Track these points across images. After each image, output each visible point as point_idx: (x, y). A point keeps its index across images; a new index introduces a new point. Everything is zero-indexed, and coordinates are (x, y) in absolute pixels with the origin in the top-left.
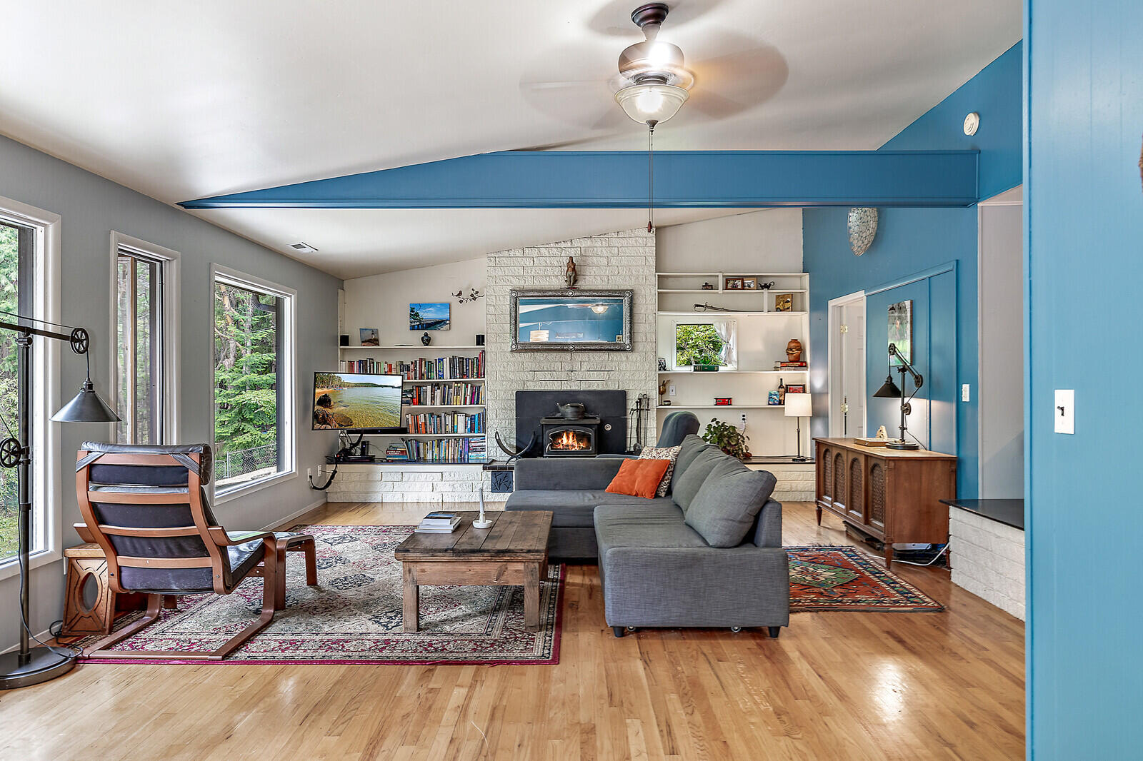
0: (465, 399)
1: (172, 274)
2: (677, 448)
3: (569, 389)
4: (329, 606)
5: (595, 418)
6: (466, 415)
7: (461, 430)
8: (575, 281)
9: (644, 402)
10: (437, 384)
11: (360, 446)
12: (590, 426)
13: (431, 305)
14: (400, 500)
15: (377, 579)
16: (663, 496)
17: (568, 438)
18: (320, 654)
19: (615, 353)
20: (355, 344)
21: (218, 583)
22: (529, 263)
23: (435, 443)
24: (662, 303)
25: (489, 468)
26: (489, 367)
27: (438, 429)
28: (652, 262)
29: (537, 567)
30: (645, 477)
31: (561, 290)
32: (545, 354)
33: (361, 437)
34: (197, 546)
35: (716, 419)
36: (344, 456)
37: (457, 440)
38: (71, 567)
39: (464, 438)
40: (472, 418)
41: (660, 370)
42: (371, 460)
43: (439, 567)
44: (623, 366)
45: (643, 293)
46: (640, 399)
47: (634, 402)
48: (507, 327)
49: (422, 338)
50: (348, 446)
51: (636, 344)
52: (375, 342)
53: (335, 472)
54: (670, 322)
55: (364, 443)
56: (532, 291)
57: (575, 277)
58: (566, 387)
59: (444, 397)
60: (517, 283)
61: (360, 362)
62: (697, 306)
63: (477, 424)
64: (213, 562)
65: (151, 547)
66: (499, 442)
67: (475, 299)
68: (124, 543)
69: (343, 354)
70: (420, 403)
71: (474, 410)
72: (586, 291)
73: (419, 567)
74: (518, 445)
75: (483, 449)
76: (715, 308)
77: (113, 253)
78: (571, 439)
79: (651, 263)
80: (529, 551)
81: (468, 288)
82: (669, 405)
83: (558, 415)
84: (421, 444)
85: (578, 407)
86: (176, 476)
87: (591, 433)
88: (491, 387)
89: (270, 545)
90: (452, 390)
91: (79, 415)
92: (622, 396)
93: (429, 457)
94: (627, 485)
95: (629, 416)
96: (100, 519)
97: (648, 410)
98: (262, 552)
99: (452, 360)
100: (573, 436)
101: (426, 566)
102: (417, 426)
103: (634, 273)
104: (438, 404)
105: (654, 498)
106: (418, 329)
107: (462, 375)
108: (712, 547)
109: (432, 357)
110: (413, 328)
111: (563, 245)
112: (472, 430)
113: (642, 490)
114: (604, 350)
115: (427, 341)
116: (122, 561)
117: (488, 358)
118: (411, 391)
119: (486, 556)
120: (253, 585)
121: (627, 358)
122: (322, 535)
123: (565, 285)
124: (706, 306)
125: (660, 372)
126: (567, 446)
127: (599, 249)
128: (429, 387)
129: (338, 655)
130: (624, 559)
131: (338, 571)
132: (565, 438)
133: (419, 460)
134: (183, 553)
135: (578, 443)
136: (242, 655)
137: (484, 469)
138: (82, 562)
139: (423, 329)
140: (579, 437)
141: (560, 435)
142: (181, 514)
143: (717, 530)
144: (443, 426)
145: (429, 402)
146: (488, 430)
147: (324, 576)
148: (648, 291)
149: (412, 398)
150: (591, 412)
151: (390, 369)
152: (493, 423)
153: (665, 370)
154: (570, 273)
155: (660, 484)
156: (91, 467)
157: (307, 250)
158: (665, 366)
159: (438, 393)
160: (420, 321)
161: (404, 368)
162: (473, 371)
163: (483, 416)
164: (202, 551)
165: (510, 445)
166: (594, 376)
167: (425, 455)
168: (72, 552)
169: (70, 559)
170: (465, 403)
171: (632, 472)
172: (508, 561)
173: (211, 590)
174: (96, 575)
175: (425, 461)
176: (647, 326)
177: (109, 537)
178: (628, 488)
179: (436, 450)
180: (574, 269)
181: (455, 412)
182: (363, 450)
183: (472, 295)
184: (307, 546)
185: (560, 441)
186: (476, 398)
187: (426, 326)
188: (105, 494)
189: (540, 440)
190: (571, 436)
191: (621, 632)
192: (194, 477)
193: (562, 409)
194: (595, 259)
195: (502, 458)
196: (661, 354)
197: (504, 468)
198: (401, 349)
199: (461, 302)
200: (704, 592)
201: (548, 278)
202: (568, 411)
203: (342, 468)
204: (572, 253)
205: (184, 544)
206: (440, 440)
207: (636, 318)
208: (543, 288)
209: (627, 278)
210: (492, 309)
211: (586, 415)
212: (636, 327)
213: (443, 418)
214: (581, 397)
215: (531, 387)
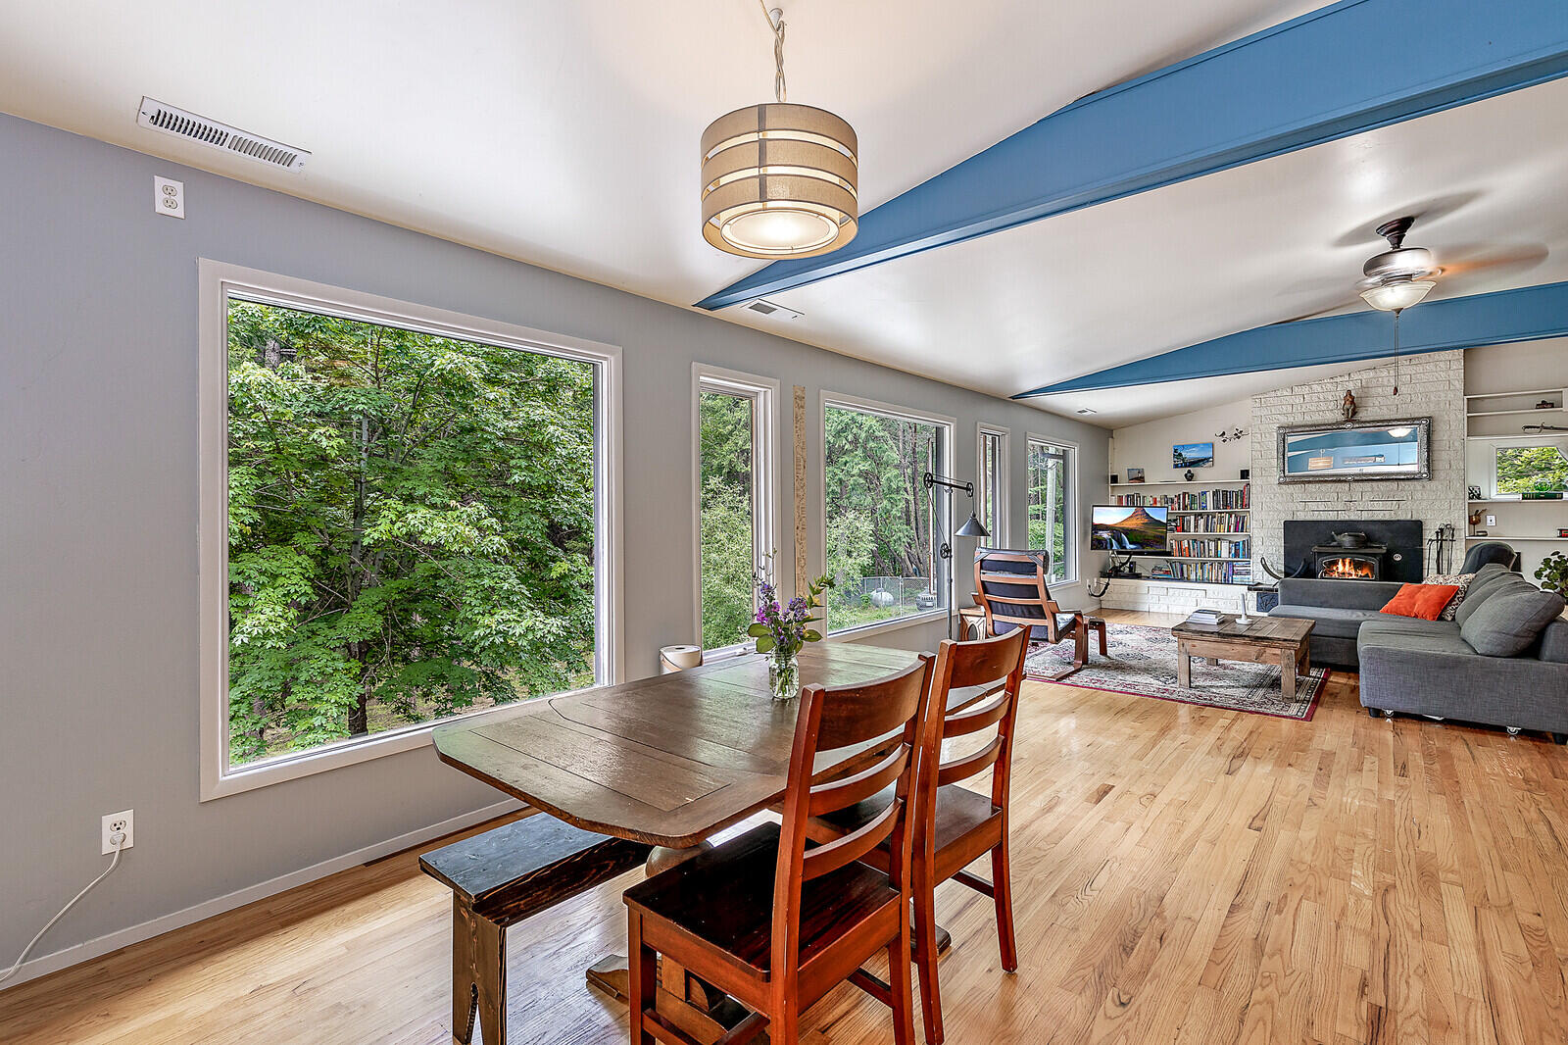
0: (1229, 527)
1: (1005, 445)
2: (1471, 576)
3: (1347, 518)
4: (1119, 667)
5: (1381, 548)
6: (1230, 542)
7: (1225, 554)
8: (1354, 413)
9: (1447, 533)
10: (1201, 514)
11: (1128, 565)
12: (1374, 555)
13: (1195, 446)
14: (1166, 611)
15: (1153, 657)
16: (1450, 619)
17: (1344, 565)
18: (1119, 688)
19: (1407, 483)
20: (1123, 482)
21: (1051, 637)
22: (1299, 400)
23: (1199, 566)
24: (1473, 428)
25: (1255, 590)
26: (1255, 498)
27: (1202, 553)
28: (1460, 385)
29: (1293, 653)
30: (1426, 601)
31: (1337, 423)
32: (1318, 485)
33: (1129, 558)
34: (1038, 612)
35: (1559, 553)
36: (1115, 573)
37: (1221, 563)
38: (962, 620)
39: (1227, 562)
40: (1237, 544)
41: (1470, 498)
42: (1138, 576)
43: (1207, 644)
44: (1418, 495)
45: (1446, 418)
46: (1442, 530)
47: (1433, 532)
48: (1274, 462)
49: (1186, 475)
50: (1118, 565)
51: (1436, 473)
52: (1141, 479)
53: (1108, 584)
54: (1485, 447)
55: (1131, 563)
56: (1303, 426)
57: (1353, 410)
58: (1343, 517)
59: (1207, 525)
60: (1284, 420)
61: (1128, 496)
62: (1528, 427)
63: (1242, 550)
64: (1048, 622)
65: (1013, 611)
66: (1265, 567)
67: (1239, 437)
68: (997, 607)
69: (1112, 490)
70: (1183, 531)
71: (1239, 537)
72: (1369, 422)
73: (1191, 643)
74: (1287, 570)
75: (1248, 573)
76: (1556, 429)
77: (978, 433)
78: (1347, 566)
79: (1458, 386)
80: (1285, 640)
81: (1233, 427)
82: (1486, 535)
83: (1335, 543)
84: (1185, 566)
85: (1358, 536)
86: (1030, 568)
87: (1375, 562)
88: (1256, 516)
89: (1079, 619)
90: (1215, 520)
91: (970, 532)
92: (1417, 527)
93: (1193, 577)
94: (1405, 607)
95: (1426, 546)
96: (986, 591)
97: (1452, 541)
98: (1074, 624)
99: (1215, 493)
100: (1350, 563)
101: (1196, 643)
102: (1180, 549)
103: (1433, 398)
104: (1201, 531)
105: (1438, 620)
106: (1181, 467)
107: (1226, 506)
108: (1481, 654)
109: (1196, 491)
110: (1176, 466)
111: (1339, 379)
112: (1236, 555)
113: (1422, 612)
114: (1393, 479)
115: (1190, 477)
116: (995, 617)
117: (1253, 490)
118: (1175, 520)
119: (1247, 640)
120: (1069, 643)
121: (1424, 487)
122: (1112, 625)
123: (1343, 418)
124: (1542, 426)
125: (1471, 501)
126: (1344, 573)
127: (1386, 380)
128: (1193, 517)
129: (1132, 691)
130: (1378, 654)
131: (1120, 649)
132: (1340, 565)
133: (1182, 579)
134: (1031, 616)
135: (1356, 571)
136: (1067, 681)
137: (1249, 589)
138: (968, 618)
139: (1186, 466)
140: (1357, 566)
141: (1335, 563)
142: (1032, 591)
143: (1486, 640)
144: (1207, 550)
145: (1192, 529)
146: (1254, 557)
147: (1110, 651)
148: (1452, 417)
149: (1176, 526)
150: (1375, 541)
151: (1155, 502)
152: (1258, 551)
153: (1479, 498)
154: (1347, 406)
155: (1445, 608)
156: (982, 561)
157: (1089, 413)
158: (1479, 495)
159: (1201, 522)
160: (1183, 460)
161: (1168, 500)
162: (1237, 502)
163: (1248, 545)
164: (1043, 616)
165: (1278, 571)
166: (1380, 505)
167: (1188, 576)
168: (963, 611)
169: (961, 615)
170: (1229, 531)
171: (1412, 596)
172: (1267, 646)
173: (1047, 640)
174: (976, 625)
175: (1188, 580)
176: (1452, 453)
177: (989, 601)
178: (1406, 610)
179: (1200, 572)
180: (1352, 402)
181: (1218, 539)
182: (1131, 568)
183: (1236, 434)
184: (1100, 627)
185: (1335, 568)
186: (1241, 525)
187: (1190, 465)
188: (990, 577)
189: (1312, 566)
190: (1347, 563)
191: (1377, 713)
192: (1040, 569)
193: (1337, 538)
194: (1380, 390)
195: (1269, 581)
196: (1472, 481)
197: (1272, 590)
198: (1167, 484)
199: (1224, 441)
200: (1469, 691)
201: (1321, 413)
202: (1346, 540)
203: (1113, 581)
204: (1351, 386)
205: (1032, 610)
206: (1203, 564)
207: (1436, 446)
208: (1316, 423)
209: (1424, 405)
210: (1257, 447)
211: (1369, 544)
212: (1436, 456)
213: (1206, 544)
214: (1362, 527)
215: (1301, 516)
